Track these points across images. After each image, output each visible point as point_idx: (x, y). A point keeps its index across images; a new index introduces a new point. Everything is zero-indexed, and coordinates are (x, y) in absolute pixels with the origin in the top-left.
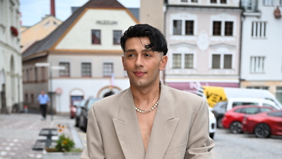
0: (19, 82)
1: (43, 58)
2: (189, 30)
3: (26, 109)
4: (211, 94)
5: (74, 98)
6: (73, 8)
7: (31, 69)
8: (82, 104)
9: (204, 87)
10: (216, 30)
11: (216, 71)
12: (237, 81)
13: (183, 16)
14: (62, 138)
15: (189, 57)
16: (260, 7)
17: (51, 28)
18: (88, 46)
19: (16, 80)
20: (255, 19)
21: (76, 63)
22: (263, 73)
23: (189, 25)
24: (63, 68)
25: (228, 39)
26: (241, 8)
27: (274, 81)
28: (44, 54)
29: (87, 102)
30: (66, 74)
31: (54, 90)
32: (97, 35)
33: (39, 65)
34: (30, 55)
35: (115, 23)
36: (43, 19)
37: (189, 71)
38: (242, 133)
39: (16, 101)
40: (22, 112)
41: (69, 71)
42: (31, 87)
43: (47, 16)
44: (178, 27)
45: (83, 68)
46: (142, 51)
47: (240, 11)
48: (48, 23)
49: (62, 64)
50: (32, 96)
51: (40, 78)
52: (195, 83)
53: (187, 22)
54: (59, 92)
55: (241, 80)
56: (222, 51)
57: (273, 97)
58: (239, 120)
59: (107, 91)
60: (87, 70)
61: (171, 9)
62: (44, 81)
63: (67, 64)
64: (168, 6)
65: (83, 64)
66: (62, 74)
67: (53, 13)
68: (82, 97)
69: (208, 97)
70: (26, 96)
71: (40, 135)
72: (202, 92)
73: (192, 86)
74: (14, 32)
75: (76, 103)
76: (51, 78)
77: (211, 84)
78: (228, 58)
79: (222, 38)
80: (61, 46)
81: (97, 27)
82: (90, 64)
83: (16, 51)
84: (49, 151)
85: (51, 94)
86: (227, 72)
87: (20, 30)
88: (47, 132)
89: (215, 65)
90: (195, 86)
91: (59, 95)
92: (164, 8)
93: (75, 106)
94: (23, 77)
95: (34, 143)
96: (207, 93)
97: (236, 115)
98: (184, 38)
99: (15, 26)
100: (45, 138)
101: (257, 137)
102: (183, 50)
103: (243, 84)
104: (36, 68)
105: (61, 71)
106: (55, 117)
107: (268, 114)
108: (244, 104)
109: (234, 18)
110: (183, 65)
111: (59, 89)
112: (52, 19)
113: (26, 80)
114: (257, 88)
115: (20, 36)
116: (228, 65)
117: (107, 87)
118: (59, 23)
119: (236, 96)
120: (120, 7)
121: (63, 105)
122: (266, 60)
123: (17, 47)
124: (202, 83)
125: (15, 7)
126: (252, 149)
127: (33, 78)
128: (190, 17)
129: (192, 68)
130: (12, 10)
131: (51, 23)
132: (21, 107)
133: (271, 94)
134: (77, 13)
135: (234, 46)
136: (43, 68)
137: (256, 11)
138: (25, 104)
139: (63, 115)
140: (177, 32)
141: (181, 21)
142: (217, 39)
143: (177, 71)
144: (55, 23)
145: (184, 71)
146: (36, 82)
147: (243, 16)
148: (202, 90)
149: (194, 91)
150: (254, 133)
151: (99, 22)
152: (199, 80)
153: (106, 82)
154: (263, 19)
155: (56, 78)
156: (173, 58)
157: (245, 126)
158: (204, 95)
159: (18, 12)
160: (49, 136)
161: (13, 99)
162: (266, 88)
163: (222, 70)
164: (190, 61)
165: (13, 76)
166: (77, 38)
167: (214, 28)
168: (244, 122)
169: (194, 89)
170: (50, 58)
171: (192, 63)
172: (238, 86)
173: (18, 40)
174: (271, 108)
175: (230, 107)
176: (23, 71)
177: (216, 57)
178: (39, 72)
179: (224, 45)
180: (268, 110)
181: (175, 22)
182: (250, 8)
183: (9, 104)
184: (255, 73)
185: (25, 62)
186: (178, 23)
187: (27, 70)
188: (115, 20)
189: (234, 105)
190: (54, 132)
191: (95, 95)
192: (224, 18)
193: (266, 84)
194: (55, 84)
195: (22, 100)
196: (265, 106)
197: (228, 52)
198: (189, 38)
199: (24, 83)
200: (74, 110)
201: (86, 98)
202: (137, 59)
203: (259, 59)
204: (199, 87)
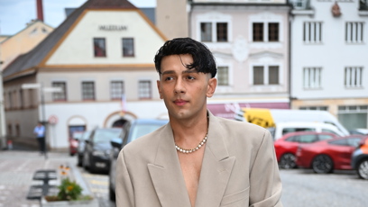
1: (31, 77)
2: (222, 35)
3: (10, 146)
4: (254, 119)
5: (73, 129)
6: (67, 10)
7: (15, 92)
8: (86, 136)
9: (244, 109)
10: (258, 35)
11: (259, 88)
12: (287, 100)
13: (214, 17)
14: (66, 183)
15: (222, 70)
16: (314, 3)
17: (40, 37)
18: (90, 59)
20: (308, 19)
21: (74, 81)
22: (321, 89)
23: (221, 29)
24: (59, 89)
25: (273, 46)
26: (289, 4)
27: (335, 99)
28: (32, 72)
29: (93, 134)
30: (62, 98)
31: (47, 119)
32: (101, 44)
33: (26, 86)
34: (13, 74)
35: (124, 28)
36: (29, 25)
37: (223, 89)
38: (296, 167)
40: (5, 149)
41: (65, 93)
42: (16, 116)
43: (34, 21)
44: (208, 32)
45: (83, 88)
47: (287, 8)
48: (35, 30)
49: (56, 84)
50: (18, 127)
51: (27, 104)
52: (232, 104)
53: (219, 25)
54: (53, 121)
55: (292, 99)
56: (266, 62)
57: (335, 120)
58: (292, 151)
59: (117, 118)
60: (89, 92)
61: (197, 8)
62: (33, 107)
63: (63, 84)
64: (193, 5)
65: (84, 83)
66: (57, 97)
67: (40, 17)
68: (84, 128)
69: (250, 121)
70: (9, 127)
71: (35, 179)
72: (241, 116)
73: (228, 108)
75: (77, 135)
76: (43, 103)
77: (253, 105)
78: (274, 70)
79: (266, 45)
80: (56, 59)
81: (100, 34)
82: (93, 83)
84: (50, 200)
86: (274, 88)
88: (42, 175)
89: (258, 80)
90: (232, 108)
91: (54, 125)
92: (188, 8)
93: (77, 140)
94: (5, 102)
95: (27, 189)
96: (249, 117)
97: (288, 145)
98: (216, 46)
100: (41, 183)
101: (316, 173)
103: (295, 104)
104: (22, 91)
105: (55, 94)
106: (49, 154)
107: (330, 142)
108: (298, 130)
109: (279, 18)
111: (53, 117)
112: (39, 25)
113: (8, 106)
114: (313, 108)
116: (274, 79)
117: (116, 113)
118: (50, 30)
119: (286, 120)
120: (131, 7)
121: (59, 138)
122: (323, 72)
124: (242, 105)
126: (310, 189)
127: (18, 104)
128: (222, 18)
129: (227, 85)
131: (39, 31)
132: (4, 143)
133: (331, 116)
134: (74, 16)
135: (281, 55)
136: (31, 90)
137: (309, 8)
138: (9, 138)
139: (60, 151)
140: (206, 38)
141: (211, 24)
142: (258, 46)
144: (44, 30)
146: (22, 108)
147: (291, 15)
148: (241, 113)
149: (231, 115)
150: (311, 167)
151: (103, 28)
152: (236, 101)
153: (115, 107)
154: (318, 18)
155: (49, 103)
157: (299, 158)
158: (245, 120)
160: (46, 180)
162: (325, 108)
163: (266, 87)
164: (225, 76)
166: (74, 49)
167: (254, 32)
168: (299, 154)
169: (231, 112)
170: (40, 76)
171: (227, 79)
172: (288, 106)
174: (333, 134)
175: (279, 135)
176: (4, 94)
177: (258, 70)
178: (26, 95)
179: (268, 54)
180: (329, 138)
181: (203, 26)
182: (300, 5)
184: (310, 89)
185: (6, 83)
186: (207, 27)
187: (10, 94)
188: (124, 24)
189: (285, 131)
190: (51, 175)
191: (101, 124)
192: (266, 18)
193: (324, 103)
194: (49, 111)
195: (4, 133)
196: (325, 132)
197: (273, 63)
198: (222, 46)
199: (6, 110)
200: (75, 144)
201: (90, 129)
203: (314, 71)
204: (237, 110)
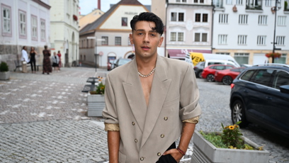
0: (77, 48)
1: (92, 34)
2: (181, 18)
3: (81, 64)
4: (195, 57)
5: (110, 58)
6: (111, 5)
7: (85, 40)
8: (115, 62)
10: (198, 19)
11: (197, 43)
12: (210, 49)
13: (177, 10)
14: (101, 85)
15: (181, 34)
16: (224, 5)
17: (98, 16)
18: (119, 27)
19: (75, 46)
20: (221, 13)
21: (112, 37)
22: (226, 45)
24: (104, 40)
25: (205, 24)
26: (213, 6)
27: (233, 50)
28: (93, 31)
29: (118, 61)
30: (106, 43)
31: (98, 53)
32: (125, 20)
33: (89, 38)
34: (84, 32)
36: (93, 11)
37: (180, 43)
38: (214, 81)
39: (75, 59)
40: (78, 66)
41: (108, 42)
42: (84, 51)
43: (95, 9)
44: (174, 17)
45: (116, 40)
46: (150, 31)
47: (212, 8)
48: (96, 13)
49: (103, 37)
50: (85, 56)
51: (90, 46)
52: (184, 50)
53: (180, 14)
54: (101, 54)
55: (213, 49)
56: (201, 31)
57: (233, 60)
58: (213, 74)
59: (130, 54)
60: (118, 41)
61: (170, 6)
62: (92, 47)
63: (106, 38)
64: (168, 4)
65: (116, 37)
67: (99, 7)
68: (115, 58)
69: (193, 59)
70: (81, 56)
71: (87, 82)
72: (189, 56)
73: (182, 52)
74: (75, 18)
75: (111, 61)
76: (96, 46)
77: (194, 51)
78: (205, 35)
79: (201, 24)
80: (103, 27)
81: (125, 16)
82: (120, 38)
83: (76, 29)
84: (92, 93)
85: (96, 55)
86: (204, 43)
87: (79, 17)
88: (92, 80)
89: (197, 39)
90: (184, 52)
91: (101, 56)
92: (166, 5)
93: (111, 63)
94: (80, 45)
95: (83, 86)
96: (192, 56)
97: (211, 70)
98: (178, 23)
99: (76, 14)
100: (90, 84)
101: (224, 84)
102: (177, 30)
103: (213, 51)
104: (88, 40)
105: (102, 42)
106: (98, 69)
107: (231, 70)
108: (216, 63)
109: (208, 12)
110: (177, 39)
111: (101, 52)
112: (98, 11)
114: (223, 53)
115: (79, 21)
116: (205, 39)
117: (130, 52)
118: (103, 13)
119: (210, 58)
120: (139, 4)
121: (103, 62)
122: (228, 37)
123: (77, 27)
124: (189, 51)
125: (76, 4)
126: (222, 92)
127: (85, 46)
128: (181, 11)
129: (183, 41)
130: (74, 5)
131: (98, 14)
132: (78, 63)
133: (231, 57)
134: (114, 7)
135: (208, 28)
136: (92, 40)
137: (222, 7)
138: (80, 61)
139: (104, 68)
140: (173, 19)
141: (176, 13)
142: (198, 24)
143: (173, 43)
144: (100, 13)
145: (177, 42)
146: (87, 48)
147: (213, 10)
148: (189, 54)
150: (222, 82)
151: (126, 13)
152: (186, 48)
154: (226, 12)
155: (99, 46)
156: (171, 35)
157: (216, 77)
158: (190, 58)
159: (78, 6)
160: (93, 83)
161: (73, 58)
162: (228, 54)
163: (201, 43)
165: (73, 44)
166: (113, 22)
167: (196, 17)
168: (216, 75)
169: (184, 54)
170: (97, 34)
171: (183, 38)
172: (211, 52)
173: (78, 23)
174: (232, 66)
175: (206, 65)
176: (80, 41)
177: (197, 35)
178: (90, 42)
179: (202, 27)
180: (231, 68)
181: (172, 14)
182: (218, 6)
183: (70, 61)
184: (221, 44)
185: (81, 36)
186: (174, 14)
187: (82, 41)
188: (136, 12)
189: (209, 64)
190: (96, 80)
191: (123, 57)
192: (202, 11)
193: (228, 52)
194: (99, 50)
195: (78, 59)
196: (229, 65)
197: (205, 32)
198: (181, 23)
199: (80, 48)
200: (110, 65)
201: (117, 58)
202: (145, 37)
203: (224, 36)
204: (187, 53)
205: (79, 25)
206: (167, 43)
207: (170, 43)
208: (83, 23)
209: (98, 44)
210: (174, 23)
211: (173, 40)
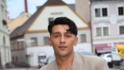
0: (8, 51)
1: (22, 36)
2: (105, 13)
3: (13, 66)
4: (121, 49)
5: (40, 58)
6: (37, 7)
7: (15, 43)
8: (45, 61)
9: (116, 45)
10: (121, 12)
11: (122, 36)
13: (100, 6)
15: (106, 29)
17: (25, 19)
19: (7, 50)
23: (104, 11)
24: (33, 41)
28: (22, 34)
29: (48, 60)
30: (35, 44)
33: (19, 40)
34: (14, 35)
35: (61, 13)
36: (21, 14)
37: (106, 37)
39: (7, 61)
40: (11, 68)
41: (37, 42)
42: (16, 53)
43: (23, 12)
44: (98, 12)
45: (45, 40)
48: (24, 16)
49: (32, 39)
50: (17, 58)
51: (20, 48)
52: (110, 43)
53: (103, 9)
54: (31, 54)
62: (23, 49)
63: (35, 39)
64: (91, 1)
66: (33, 44)
67: (26, 10)
68: (45, 57)
69: (119, 51)
70: (13, 58)
72: (115, 49)
73: (108, 45)
74: (5, 23)
75: (42, 60)
76: (26, 47)
77: (120, 43)
80: (32, 28)
81: (51, 16)
83: (6, 33)
85: (27, 56)
87: (8, 21)
89: (122, 32)
90: (110, 45)
91: (32, 56)
92: (89, 3)
93: (41, 63)
94: (11, 48)
96: (118, 49)
98: (102, 18)
99: (5, 19)
102: (102, 25)
104: (18, 42)
105: (32, 43)
110: (102, 34)
112: (26, 14)
113: (12, 49)
115: (8, 25)
118: (30, 16)
120: (64, 4)
121: (34, 62)
123: (6, 31)
124: (115, 44)
125: (5, 9)
127: (16, 48)
129: (108, 35)
130: (2, 10)
131: (26, 16)
132: (10, 65)
136: (22, 42)
138: (13, 63)
139: (35, 67)
140: (98, 15)
141: (99, 9)
142: (121, 17)
143: (99, 38)
144: (27, 16)
145: (103, 37)
146: (18, 50)
148: (115, 47)
149: (110, 48)
151: (52, 14)
152: (112, 42)
155: (29, 47)
156: (97, 30)
158: (117, 51)
159: (6, 11)
161: (5, 60)
164: (107, 31)
165: (5, 47)
167: (119, 11)
169: (110, 47)
170: (26, 36)
171: (108, 32)
173: (7, 27)
176: (11, 44)
177: (122, 28)
178: (20, 44)
181: (96, 10)
183: (3, 63)
185: (12, 39)
186: (98, 10)
187: (13, 44)
188: (61, 11)
191: (52, 55)
194: (29, 50)
195: (10, 60)
198: (105, 18)
199: (12, 51)
200: (41, 64)
201: (47, 57)
204: (113, 46)
205: (9, 28)
206: (94, 38)
207: (96, 38)
208: (12, 26)
209: (28, 45)
210: (98, 19)
211: (99, 35)
